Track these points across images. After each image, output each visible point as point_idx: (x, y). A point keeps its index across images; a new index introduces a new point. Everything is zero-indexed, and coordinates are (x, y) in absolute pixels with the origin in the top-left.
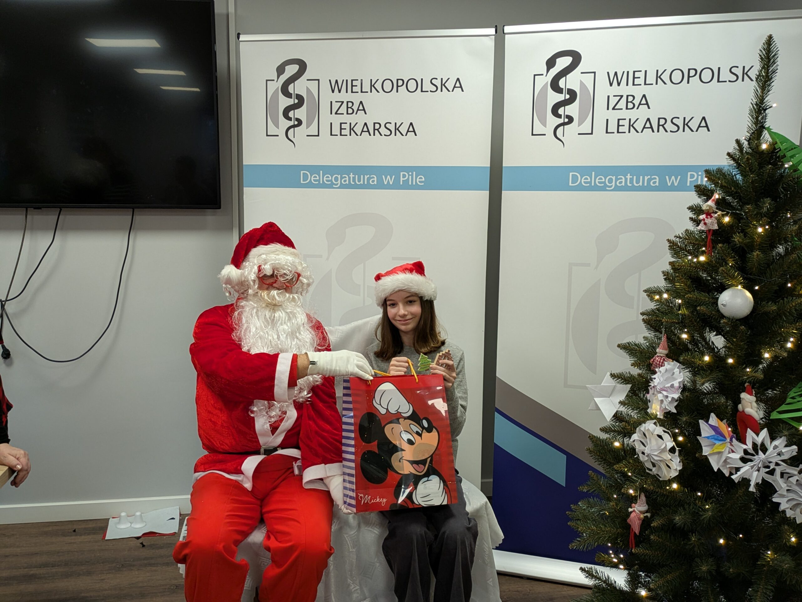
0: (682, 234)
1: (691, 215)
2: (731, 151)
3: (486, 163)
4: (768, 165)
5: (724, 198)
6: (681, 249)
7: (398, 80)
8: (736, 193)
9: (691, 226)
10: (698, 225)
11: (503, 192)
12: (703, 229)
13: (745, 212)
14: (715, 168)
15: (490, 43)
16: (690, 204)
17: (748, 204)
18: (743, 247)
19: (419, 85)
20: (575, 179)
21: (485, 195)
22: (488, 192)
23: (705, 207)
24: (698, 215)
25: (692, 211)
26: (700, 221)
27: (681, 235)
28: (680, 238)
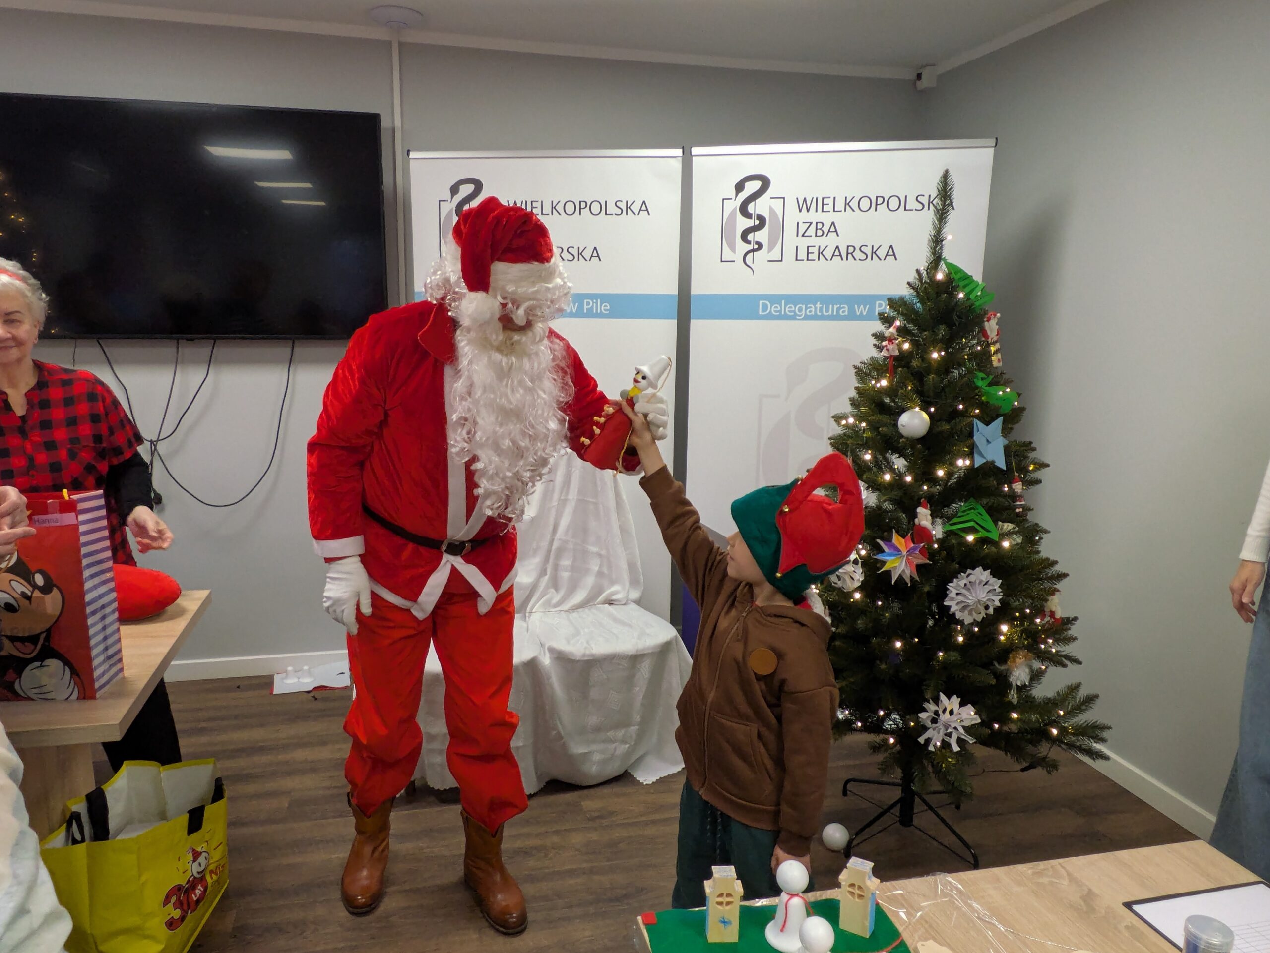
0: (867, 360)
1: (874, 341)
2: (911, 280)
3: (674, 291)
4: (944, 294)
5: (905, 325)
6: (866, 375)
7: (580, 202)
8: (917, 320)
9: (874, 353)
10: (881, 351)
11: (691, 321)
12: (885, 354)
13: (922, 338)
14: (897, 297)
15: (677, 165)
16: (874, 331)
17: (925, 331)
18: (921, 373)
19: (604, 208)
20: (765, 308)
21: (674, 323)
22: (676, 321)
23: (887, 334)
24: (882, 342)
25: (875, 338)
26: (883, 347)
27: (866, 362)
28: (865, 364)
